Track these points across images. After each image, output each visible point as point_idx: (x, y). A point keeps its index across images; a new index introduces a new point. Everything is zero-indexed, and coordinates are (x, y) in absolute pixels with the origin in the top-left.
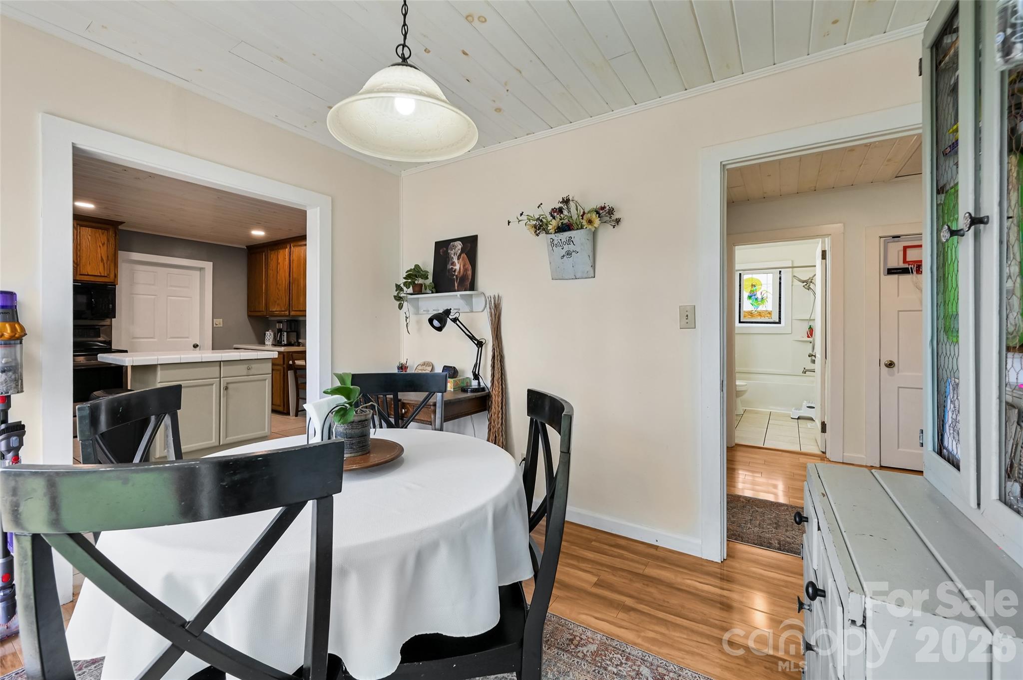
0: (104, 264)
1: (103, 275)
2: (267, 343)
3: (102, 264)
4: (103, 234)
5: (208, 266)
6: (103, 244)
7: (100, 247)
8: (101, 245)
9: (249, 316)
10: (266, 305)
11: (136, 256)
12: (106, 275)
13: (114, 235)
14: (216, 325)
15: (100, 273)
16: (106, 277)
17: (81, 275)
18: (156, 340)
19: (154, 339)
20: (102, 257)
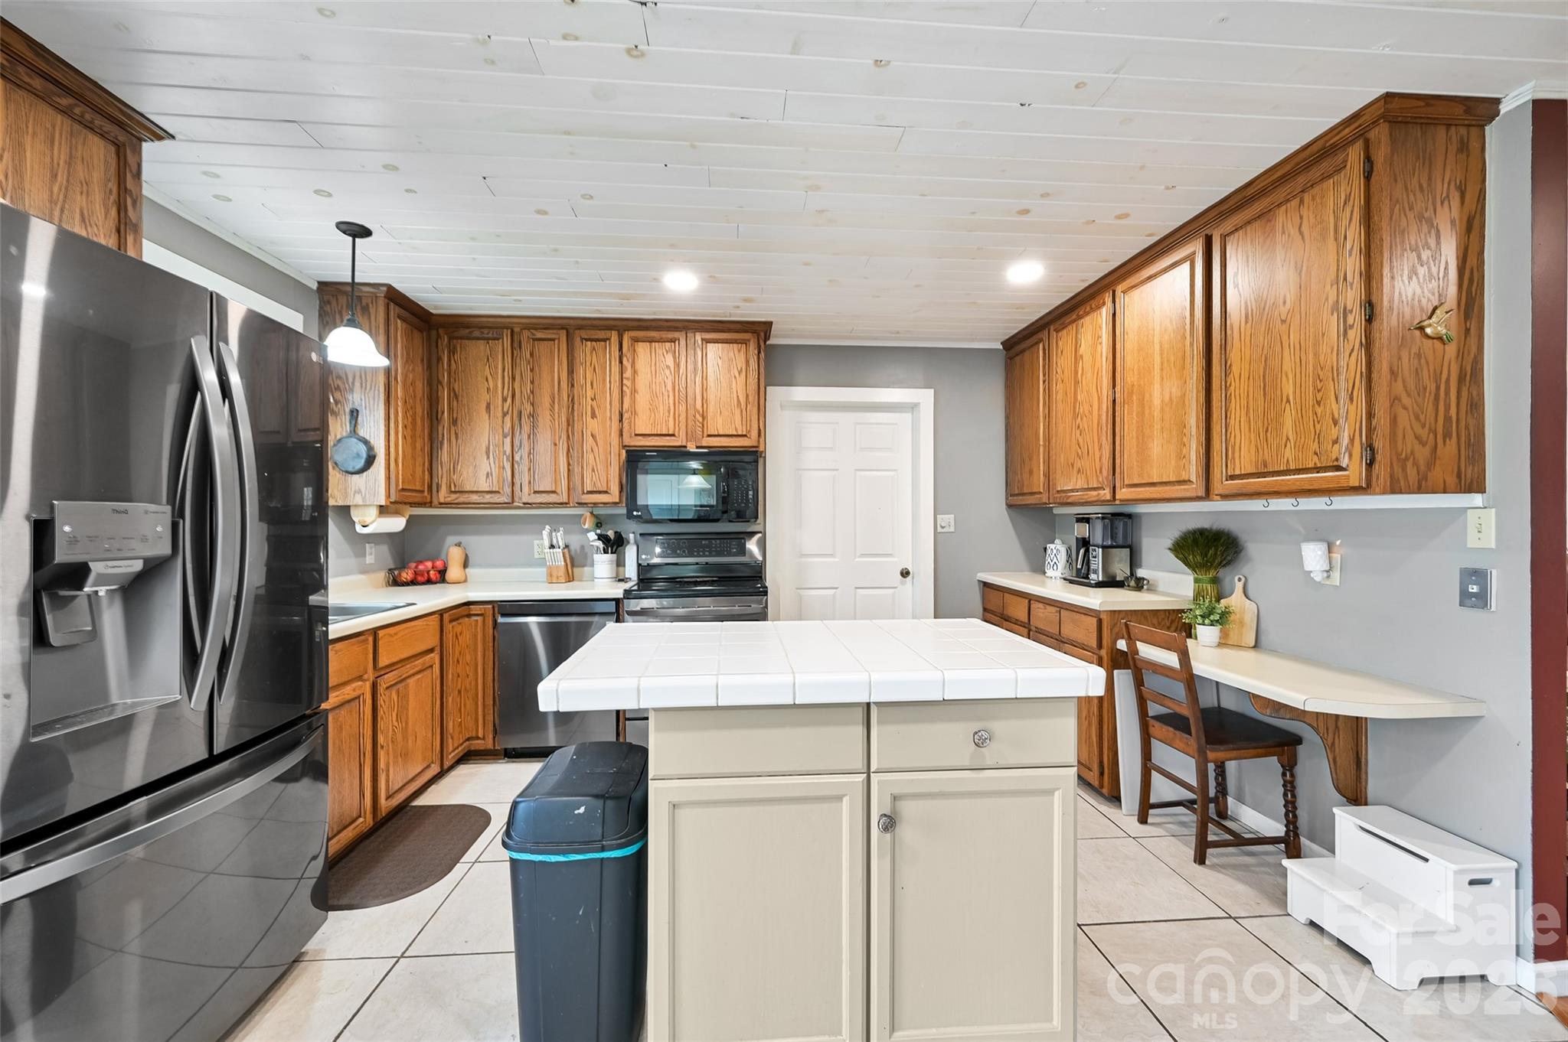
0: (742, 411)
1: (740, 433)
2: (1050, 572)
3: (739, 411)
4: (739, 351)
5: (925, 397)
6: (740, 372)
7: (735, 377)
8: (737, 374)
9: (1010, 506)
10: (1047, 475)
11: (801, 393)
12: (744, 433)
13: (756, 352)
14: (943, 527)
15: (736, 430)
16: (745, 436)
17: (709, 436)
18: (837, 560)
19: (835, 557)
20: (738, 397)
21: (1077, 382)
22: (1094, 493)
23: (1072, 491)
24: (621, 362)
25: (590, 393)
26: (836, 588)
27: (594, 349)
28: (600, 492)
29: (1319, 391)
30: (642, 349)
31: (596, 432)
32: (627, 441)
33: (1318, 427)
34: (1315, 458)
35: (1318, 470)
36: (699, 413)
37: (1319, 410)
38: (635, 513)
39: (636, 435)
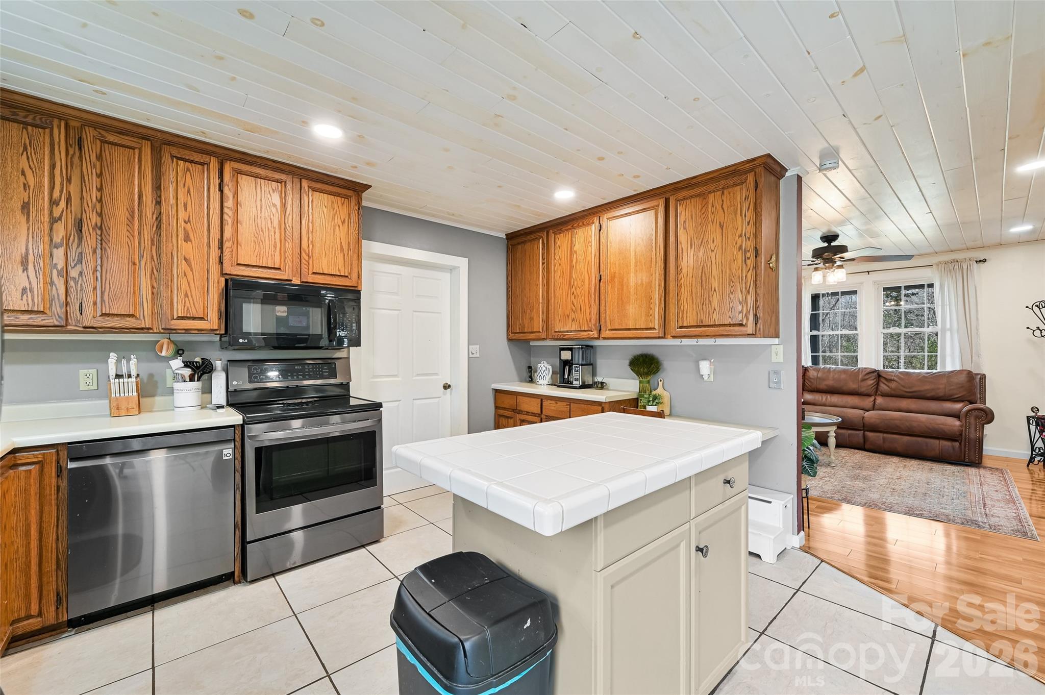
0: (344, 255)
1: (343, 274)
2: (541, 382)
3: (342, 255)
4: (343, 204)
5: (462, 263)
6: (343, 222)
7: (339, 226)
8: (341, 224)
9: (509, 340)
10: (547, 321)
11: (379, 248)
12: (346, 274)
13: (357, 208)
14: (473, 354)
15: (339, 271)
16: (347, 277)
17: (314, 273)
18: (400, 379)
19: (398, 377)
20: (341, 243)
21: (572, 267)
22: (586, 333)
23: (567, 332)
24: (221, 190)
25: (182, 215)
26: (400, 401)
27: (188, 170)
28: (194, 318)
29: (732, 287)
30: (246, 183)
31: (190, 256)
32: (228, 269)
33: (731, 305)
34: (730, 319)
35: (730, 325)
36: (305, 251)
37: (732, 297)
38: (241, 341)
39: (238, 264)
